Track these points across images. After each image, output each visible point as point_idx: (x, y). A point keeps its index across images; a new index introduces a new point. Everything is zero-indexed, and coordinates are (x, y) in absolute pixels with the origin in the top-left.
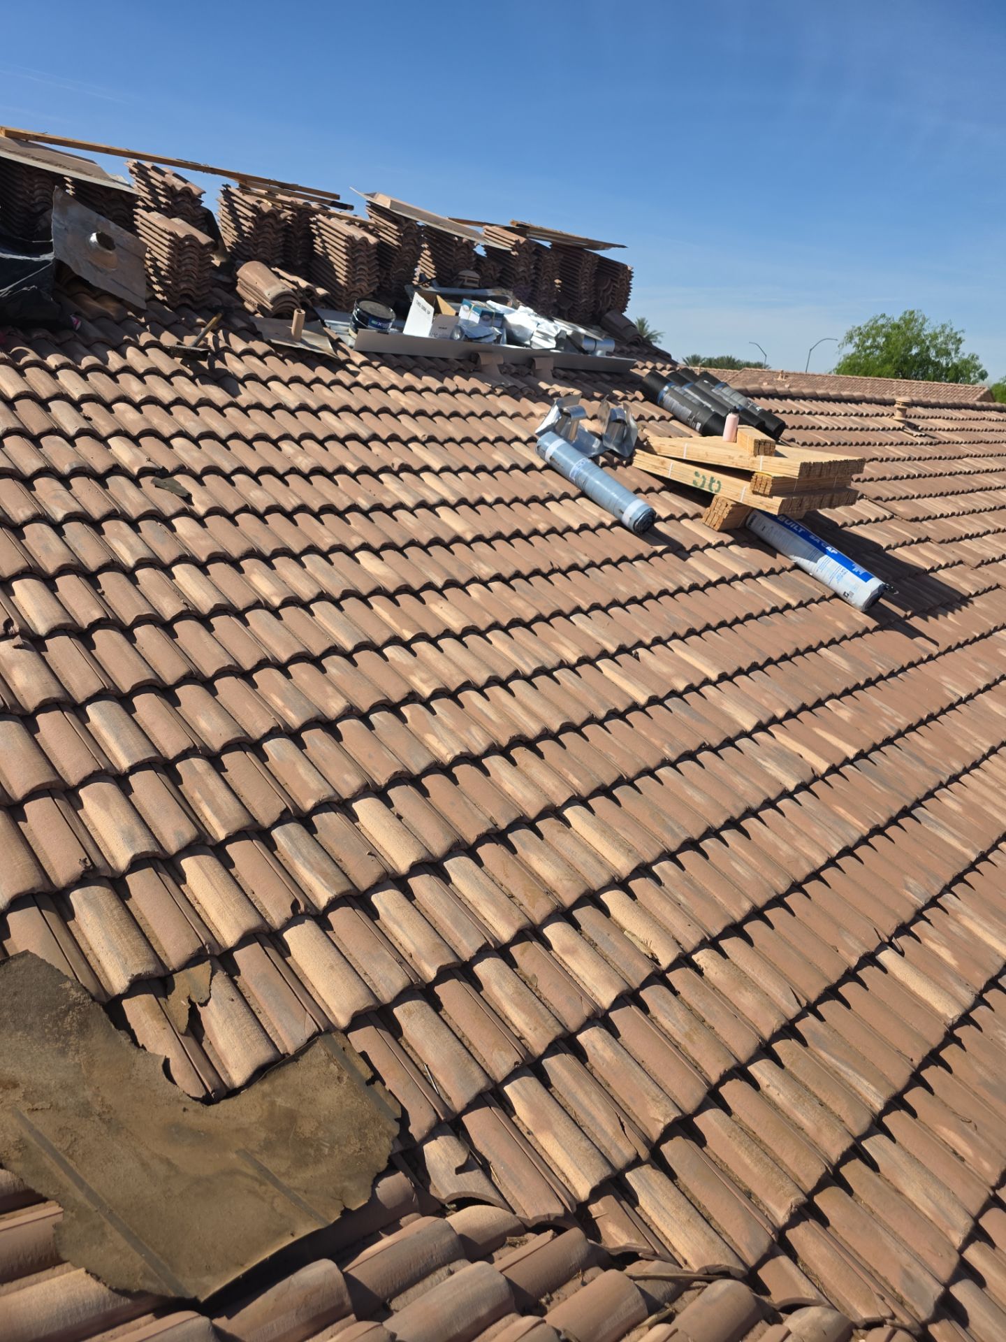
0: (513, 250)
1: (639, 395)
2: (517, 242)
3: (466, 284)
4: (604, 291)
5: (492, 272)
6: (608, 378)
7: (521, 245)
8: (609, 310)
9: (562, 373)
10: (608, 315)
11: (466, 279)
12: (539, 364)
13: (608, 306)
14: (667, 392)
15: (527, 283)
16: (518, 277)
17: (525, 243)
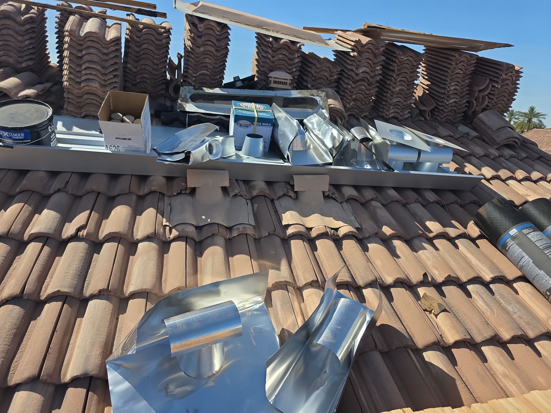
0: (353, 51)
1: (473, 230)
2: (358, 42)
3: (273, 85)
4: (480, 91)
5: (326, 74)
6: (431, 197)
7: (363, 46)
8: (484, 110)
9: (349, 192)
10: (481, 115)
11: (272, 80)
12: (299, 184)
13: (484, 106)
14: (513, 238)
15: (370, 84)
16: (357, 78)
17: (368, 43)
